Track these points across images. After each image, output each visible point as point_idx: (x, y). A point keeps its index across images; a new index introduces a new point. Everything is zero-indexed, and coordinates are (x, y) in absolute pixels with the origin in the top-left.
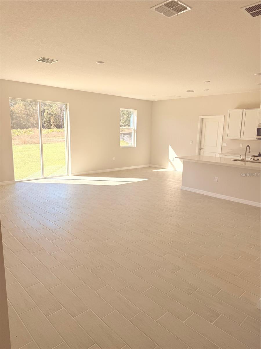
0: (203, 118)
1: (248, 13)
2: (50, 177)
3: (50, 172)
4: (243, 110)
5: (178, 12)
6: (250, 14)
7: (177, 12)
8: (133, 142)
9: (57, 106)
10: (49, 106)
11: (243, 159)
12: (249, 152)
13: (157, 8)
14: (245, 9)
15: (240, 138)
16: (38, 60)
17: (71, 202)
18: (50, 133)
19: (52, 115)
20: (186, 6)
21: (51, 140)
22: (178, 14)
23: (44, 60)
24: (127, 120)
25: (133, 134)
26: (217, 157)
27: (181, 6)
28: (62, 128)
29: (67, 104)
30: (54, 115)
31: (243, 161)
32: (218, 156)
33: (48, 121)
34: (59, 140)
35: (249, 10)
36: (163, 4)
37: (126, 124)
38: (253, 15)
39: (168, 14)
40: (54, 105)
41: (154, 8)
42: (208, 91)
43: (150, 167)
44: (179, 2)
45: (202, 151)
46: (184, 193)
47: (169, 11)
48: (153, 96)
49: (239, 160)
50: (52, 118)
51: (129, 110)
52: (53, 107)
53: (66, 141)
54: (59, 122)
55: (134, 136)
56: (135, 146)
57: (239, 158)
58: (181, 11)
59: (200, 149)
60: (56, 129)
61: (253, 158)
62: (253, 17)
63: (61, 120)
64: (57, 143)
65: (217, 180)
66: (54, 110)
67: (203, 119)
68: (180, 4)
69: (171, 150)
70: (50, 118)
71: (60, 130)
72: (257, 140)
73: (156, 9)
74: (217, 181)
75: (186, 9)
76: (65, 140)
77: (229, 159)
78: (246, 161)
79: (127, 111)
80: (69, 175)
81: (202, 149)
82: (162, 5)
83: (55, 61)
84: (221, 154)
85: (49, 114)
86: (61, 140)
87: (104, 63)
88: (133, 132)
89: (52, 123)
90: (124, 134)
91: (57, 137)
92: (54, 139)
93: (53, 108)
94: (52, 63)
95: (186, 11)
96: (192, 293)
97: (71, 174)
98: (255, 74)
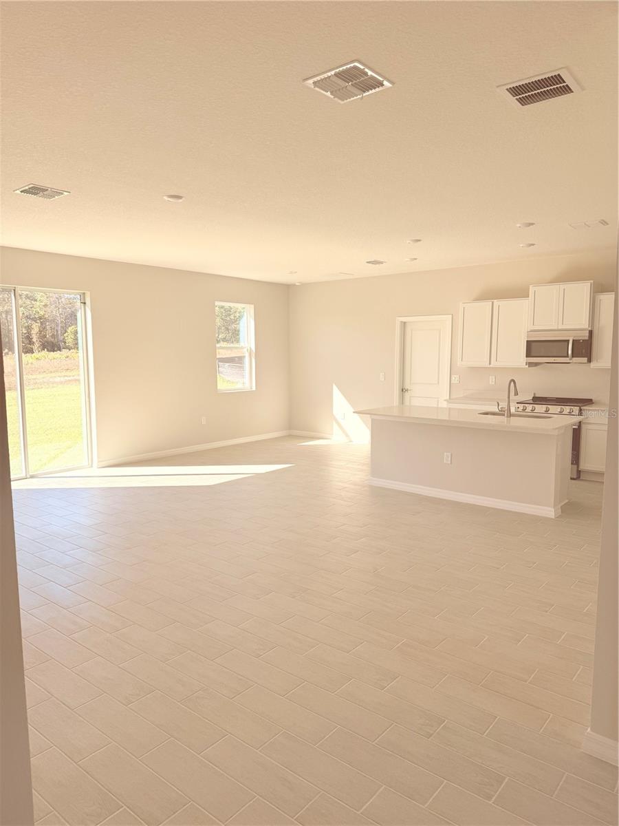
0: (405, 321)
1: (511, 96)
2: (45, 474)
3: (40, 460)
4: (493, 303)
5: (364, 92)
6: (517, 99)
7: (362, 90)
8: (247, 380)
9: (47, 298)
10: (27, 297)
11: (504, 411)
12: (515, 395)
13: (318, 81)
14: (507, 89)
15: (490, 364)
16: (21, 190)
17: (106, 533)
18: (32, 363)
19: (34, 320)
20: (381, 79)
21: (38, 381)
22: (364, 95)
23: (34, 190)
24: (223, 328)
25: (247, 360)
26: (441, 408)
27: (372, 78)
28: (60, 350)
29: (84, 294)
30: (40, 318)
31: (504, 415)
32: (444, 405)
33: (25, 334)
34: (58, 379)
35: (515, 91)
36: (333, 73)
37: (220, 336)
38: (523, 101)
39: (341, 94)
40: (38, 296)
41: (311, 81)
42: (415, 261)
43: (290, 436)
44: (367, 70)
45: (407, 395)
46: (378, 494)
47: (344, 89)
48: (291, 273)
49: (494, 414)
50: (34, 326)
51: (227, 305)
52: (36, 300)
53: (82, 382)
54: (53, 336)
55: (249, 365)
56: (254, 389)
57: (495, 409)
58: (371, 89)
59: (403, 390)
60: (45, 353)
61: (521, 406)
62: (523, 105)
63: (57, 331)
64: (53, 387)
65: (450, 459)
66: (38, 309)
67: (405, 323)
68: (369, 74)
69: (338, 396)
70: (29, 328)
71: (57, 354)
72: (527, 366)
73: (314, 83)
74: (449, 462)
75: (382, 85)
76: (82, 378)
77: (471, 411)
78: (510, 415)
79: (222, 307)
80: (92, 466)
81: (407, 390)
82: (329, 74)
83: (62, 194)
84: (450, 400)
85: (28, 317)
86: (62, 379)
87: (184, 199)
88: (247, 355)
89: (34, 340)
90: (220, 361)
91: (51, 372)
92: (43, 378)
93: (38, 303)
94: (54, 197)
95: (381, 88)
96: (432, 732)
97: (99, 462)
98: (518, 225)
